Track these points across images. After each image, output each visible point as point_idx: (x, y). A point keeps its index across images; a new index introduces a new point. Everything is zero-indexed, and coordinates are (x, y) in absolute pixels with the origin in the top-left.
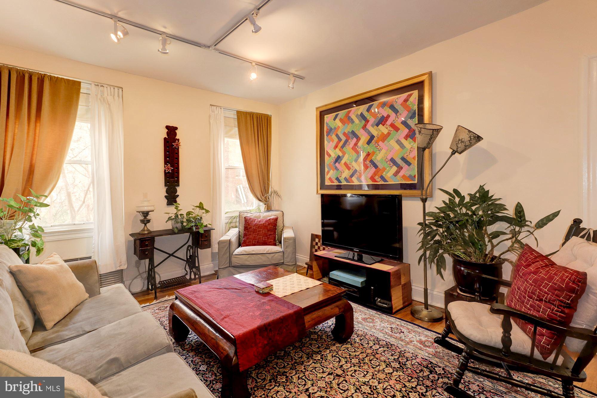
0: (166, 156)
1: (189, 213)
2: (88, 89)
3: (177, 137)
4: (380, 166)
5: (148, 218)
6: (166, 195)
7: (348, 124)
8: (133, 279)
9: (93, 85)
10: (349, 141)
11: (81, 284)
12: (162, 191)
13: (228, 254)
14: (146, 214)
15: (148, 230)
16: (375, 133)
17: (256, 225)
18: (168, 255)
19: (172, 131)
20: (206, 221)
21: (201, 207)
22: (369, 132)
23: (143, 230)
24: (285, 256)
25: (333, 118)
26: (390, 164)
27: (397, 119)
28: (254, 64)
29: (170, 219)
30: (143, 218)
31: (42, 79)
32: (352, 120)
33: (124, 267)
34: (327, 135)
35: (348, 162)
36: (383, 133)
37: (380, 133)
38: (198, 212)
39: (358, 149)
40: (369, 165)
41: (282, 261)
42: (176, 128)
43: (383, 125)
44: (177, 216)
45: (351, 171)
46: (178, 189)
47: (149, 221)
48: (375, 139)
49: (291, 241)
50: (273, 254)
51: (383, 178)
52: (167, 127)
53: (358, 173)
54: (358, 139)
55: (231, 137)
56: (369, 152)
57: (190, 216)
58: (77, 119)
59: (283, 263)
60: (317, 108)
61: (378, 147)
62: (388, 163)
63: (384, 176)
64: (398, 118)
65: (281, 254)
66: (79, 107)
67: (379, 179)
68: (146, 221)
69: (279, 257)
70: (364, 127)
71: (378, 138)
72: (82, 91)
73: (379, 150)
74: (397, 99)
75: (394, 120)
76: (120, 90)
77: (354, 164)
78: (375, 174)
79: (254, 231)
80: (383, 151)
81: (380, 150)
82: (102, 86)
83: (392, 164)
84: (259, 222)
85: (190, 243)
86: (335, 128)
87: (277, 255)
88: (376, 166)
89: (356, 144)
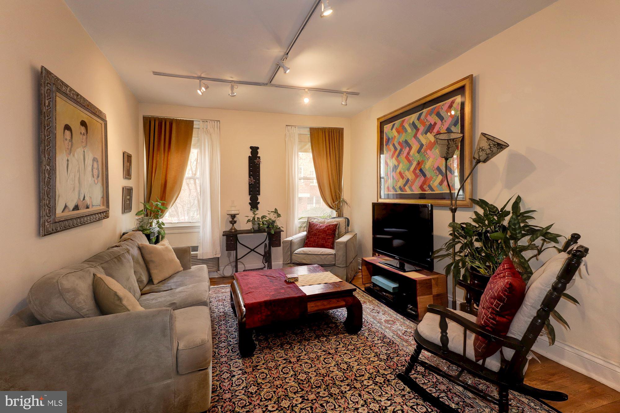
0: (250, 171)
1: (263, 217)
2: (199, 125)
3: (258, 155)
4: (428, 176)
5: (235, 219)
6: (250, 202)
7: (402, 134)
8: (226, 266)
9: (201, 122)
10: (403, 150)
11: (178, 261)
12: (247, 199)
13: (289, 253)
14: (233, 216)
15: (235, 229)
16: (424, 141)
17: (317, 229)
18: (250, 250)
19: (254, 150)
20: (279, 223)
21: (276, 211)
22: (419, 141)
23: (231, 229)
24: (336, 259)
25: (390, 128)
26: (436, 173)
27: (442, 126)
28: (306, 90)
29: (249, 221)
30: (231, 220)
31: (171, 122)
32: (405, 129)
33: (219, 256)
34: (386, 145)
35: (402, 171)
36: (430, 141)
37: (428, 142)
38: (273, 217)
39: (410, 158)
40: (418, 174)
41: (334, 263)
42: (258, 148)
43: (431, 133)
44: (254, 219)
45: (405, 180)
46: (259, 197)
47: (235, 222)
48: (424, 147)
49: (342, 246)
50: (326, 256)
51: (430, 187)
52: (251, 148)
53: (410, 182)
54: (410, 148)
55: (306, 151)
56: (419, 161)
57: (264, 219)
58: (192, 147)
59: (334, 265)
60: (378, 119)
61: (427, 156)
62: (435, 171)
63: (431, 185)
64: (443, 125)
65: (333, 256)
66: (193, 138)
67: (427, 189)
68: (233, 222)
69: (331, 259)
70: (415, 136)
71: (426, 146)
72: (194, 127)
73: (427, 159)
74: (443, 105)
75: (440, 128)
76: (219, 123)
77: (407, 173)
78: (424, 183)
79: (315, 235)
80: (431, 160)
81: (428, 159)
82: (206, 122)
83: (438, 172)
84: (320, 227)
85: (267, 242)
86: (392, 138)
87: (329, 256)
88: (424, 175)
89: (408, 153)
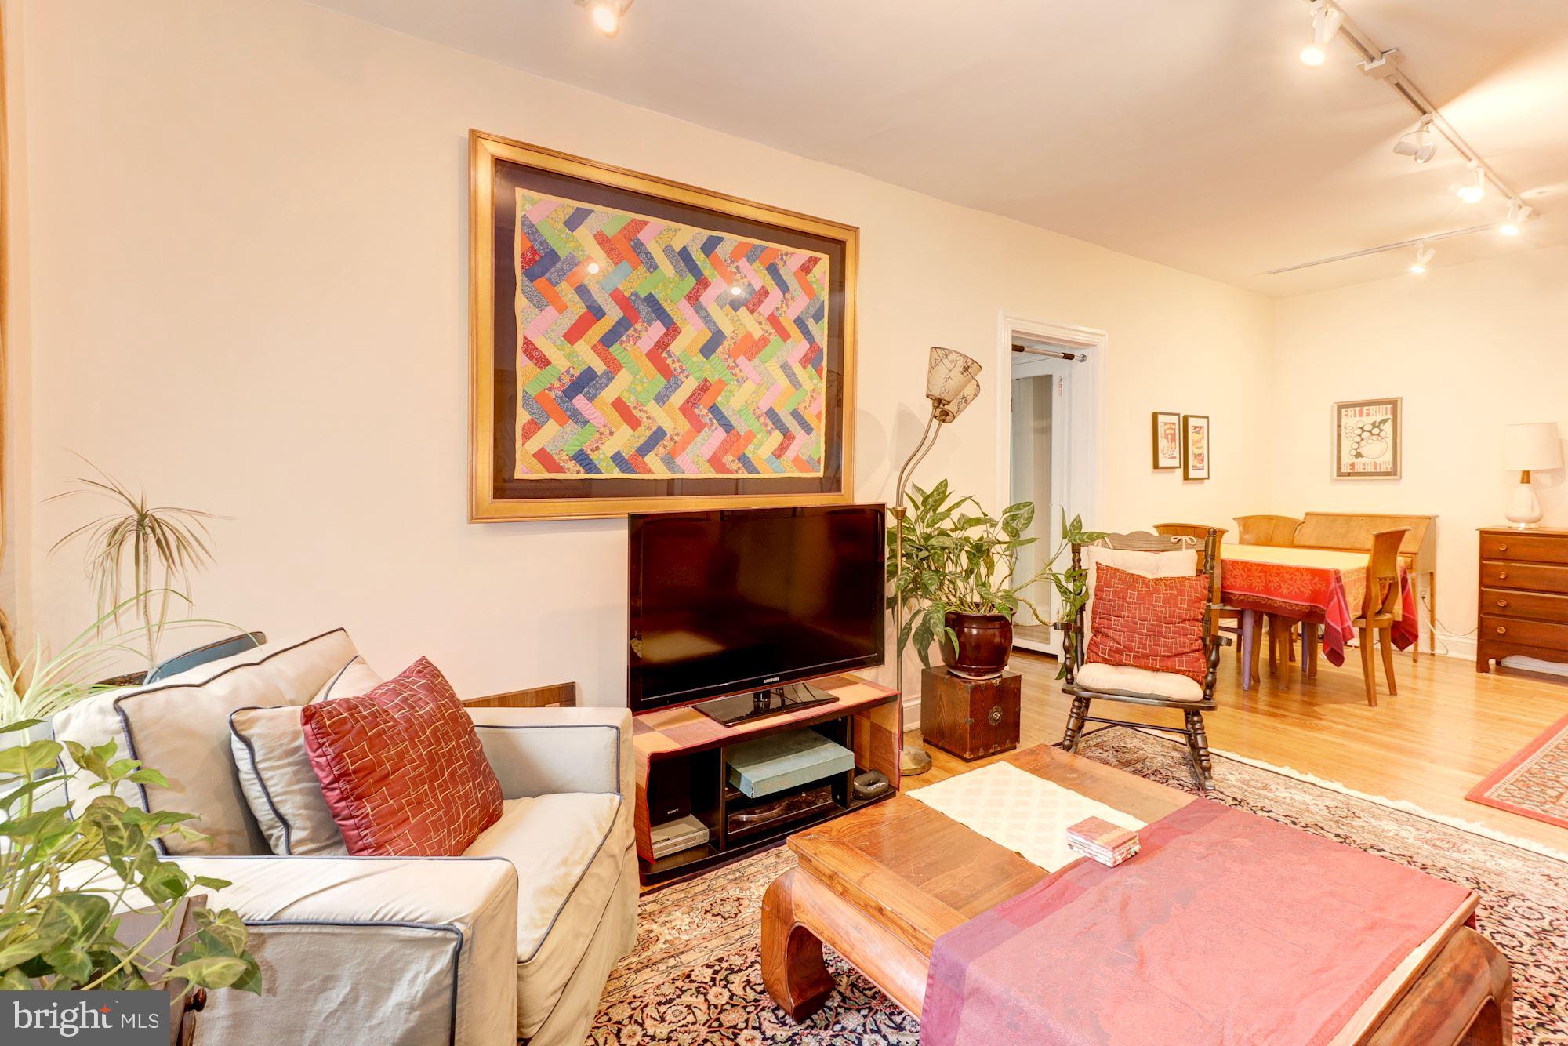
4: (741, 428)
7: (635, 268)
10: (638, 326)
16: (727, 328)
22: (707, 319)
25: (565, 219)
26: (766, 425)
27: (785, 308)
32: (649, 256)
34: (530, 275)
35: (630, 401)
36: (749, 335)
37: (741, 333)
39: (669, 361)
40: (706, 420)
43: (752, 311)
45: (643, 434)
48: (726, 343)
51: (745, 462)
53: (666, 441)
54: (672, 330)
56: (706, 380)
61: (736, 371)
62: (762, 420)
63: (750, 455)
64: (787, 305)
67: (735, 466)
70: (693, 298)
71: (735, 343)
73: (738, 381)
74: (787, 254)
75: (777, 308)
77: (652, 408)
78: (724, 447)
80: (749, 387)
81: (741, 381)
83: (770, 423)
86: (571, 261)
88: (728, 427)
89: (662, 344)
